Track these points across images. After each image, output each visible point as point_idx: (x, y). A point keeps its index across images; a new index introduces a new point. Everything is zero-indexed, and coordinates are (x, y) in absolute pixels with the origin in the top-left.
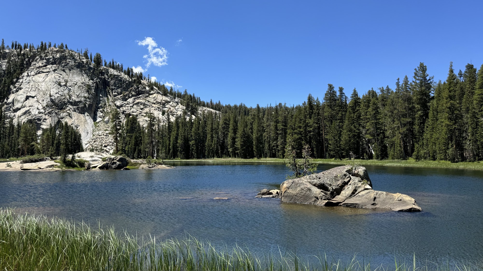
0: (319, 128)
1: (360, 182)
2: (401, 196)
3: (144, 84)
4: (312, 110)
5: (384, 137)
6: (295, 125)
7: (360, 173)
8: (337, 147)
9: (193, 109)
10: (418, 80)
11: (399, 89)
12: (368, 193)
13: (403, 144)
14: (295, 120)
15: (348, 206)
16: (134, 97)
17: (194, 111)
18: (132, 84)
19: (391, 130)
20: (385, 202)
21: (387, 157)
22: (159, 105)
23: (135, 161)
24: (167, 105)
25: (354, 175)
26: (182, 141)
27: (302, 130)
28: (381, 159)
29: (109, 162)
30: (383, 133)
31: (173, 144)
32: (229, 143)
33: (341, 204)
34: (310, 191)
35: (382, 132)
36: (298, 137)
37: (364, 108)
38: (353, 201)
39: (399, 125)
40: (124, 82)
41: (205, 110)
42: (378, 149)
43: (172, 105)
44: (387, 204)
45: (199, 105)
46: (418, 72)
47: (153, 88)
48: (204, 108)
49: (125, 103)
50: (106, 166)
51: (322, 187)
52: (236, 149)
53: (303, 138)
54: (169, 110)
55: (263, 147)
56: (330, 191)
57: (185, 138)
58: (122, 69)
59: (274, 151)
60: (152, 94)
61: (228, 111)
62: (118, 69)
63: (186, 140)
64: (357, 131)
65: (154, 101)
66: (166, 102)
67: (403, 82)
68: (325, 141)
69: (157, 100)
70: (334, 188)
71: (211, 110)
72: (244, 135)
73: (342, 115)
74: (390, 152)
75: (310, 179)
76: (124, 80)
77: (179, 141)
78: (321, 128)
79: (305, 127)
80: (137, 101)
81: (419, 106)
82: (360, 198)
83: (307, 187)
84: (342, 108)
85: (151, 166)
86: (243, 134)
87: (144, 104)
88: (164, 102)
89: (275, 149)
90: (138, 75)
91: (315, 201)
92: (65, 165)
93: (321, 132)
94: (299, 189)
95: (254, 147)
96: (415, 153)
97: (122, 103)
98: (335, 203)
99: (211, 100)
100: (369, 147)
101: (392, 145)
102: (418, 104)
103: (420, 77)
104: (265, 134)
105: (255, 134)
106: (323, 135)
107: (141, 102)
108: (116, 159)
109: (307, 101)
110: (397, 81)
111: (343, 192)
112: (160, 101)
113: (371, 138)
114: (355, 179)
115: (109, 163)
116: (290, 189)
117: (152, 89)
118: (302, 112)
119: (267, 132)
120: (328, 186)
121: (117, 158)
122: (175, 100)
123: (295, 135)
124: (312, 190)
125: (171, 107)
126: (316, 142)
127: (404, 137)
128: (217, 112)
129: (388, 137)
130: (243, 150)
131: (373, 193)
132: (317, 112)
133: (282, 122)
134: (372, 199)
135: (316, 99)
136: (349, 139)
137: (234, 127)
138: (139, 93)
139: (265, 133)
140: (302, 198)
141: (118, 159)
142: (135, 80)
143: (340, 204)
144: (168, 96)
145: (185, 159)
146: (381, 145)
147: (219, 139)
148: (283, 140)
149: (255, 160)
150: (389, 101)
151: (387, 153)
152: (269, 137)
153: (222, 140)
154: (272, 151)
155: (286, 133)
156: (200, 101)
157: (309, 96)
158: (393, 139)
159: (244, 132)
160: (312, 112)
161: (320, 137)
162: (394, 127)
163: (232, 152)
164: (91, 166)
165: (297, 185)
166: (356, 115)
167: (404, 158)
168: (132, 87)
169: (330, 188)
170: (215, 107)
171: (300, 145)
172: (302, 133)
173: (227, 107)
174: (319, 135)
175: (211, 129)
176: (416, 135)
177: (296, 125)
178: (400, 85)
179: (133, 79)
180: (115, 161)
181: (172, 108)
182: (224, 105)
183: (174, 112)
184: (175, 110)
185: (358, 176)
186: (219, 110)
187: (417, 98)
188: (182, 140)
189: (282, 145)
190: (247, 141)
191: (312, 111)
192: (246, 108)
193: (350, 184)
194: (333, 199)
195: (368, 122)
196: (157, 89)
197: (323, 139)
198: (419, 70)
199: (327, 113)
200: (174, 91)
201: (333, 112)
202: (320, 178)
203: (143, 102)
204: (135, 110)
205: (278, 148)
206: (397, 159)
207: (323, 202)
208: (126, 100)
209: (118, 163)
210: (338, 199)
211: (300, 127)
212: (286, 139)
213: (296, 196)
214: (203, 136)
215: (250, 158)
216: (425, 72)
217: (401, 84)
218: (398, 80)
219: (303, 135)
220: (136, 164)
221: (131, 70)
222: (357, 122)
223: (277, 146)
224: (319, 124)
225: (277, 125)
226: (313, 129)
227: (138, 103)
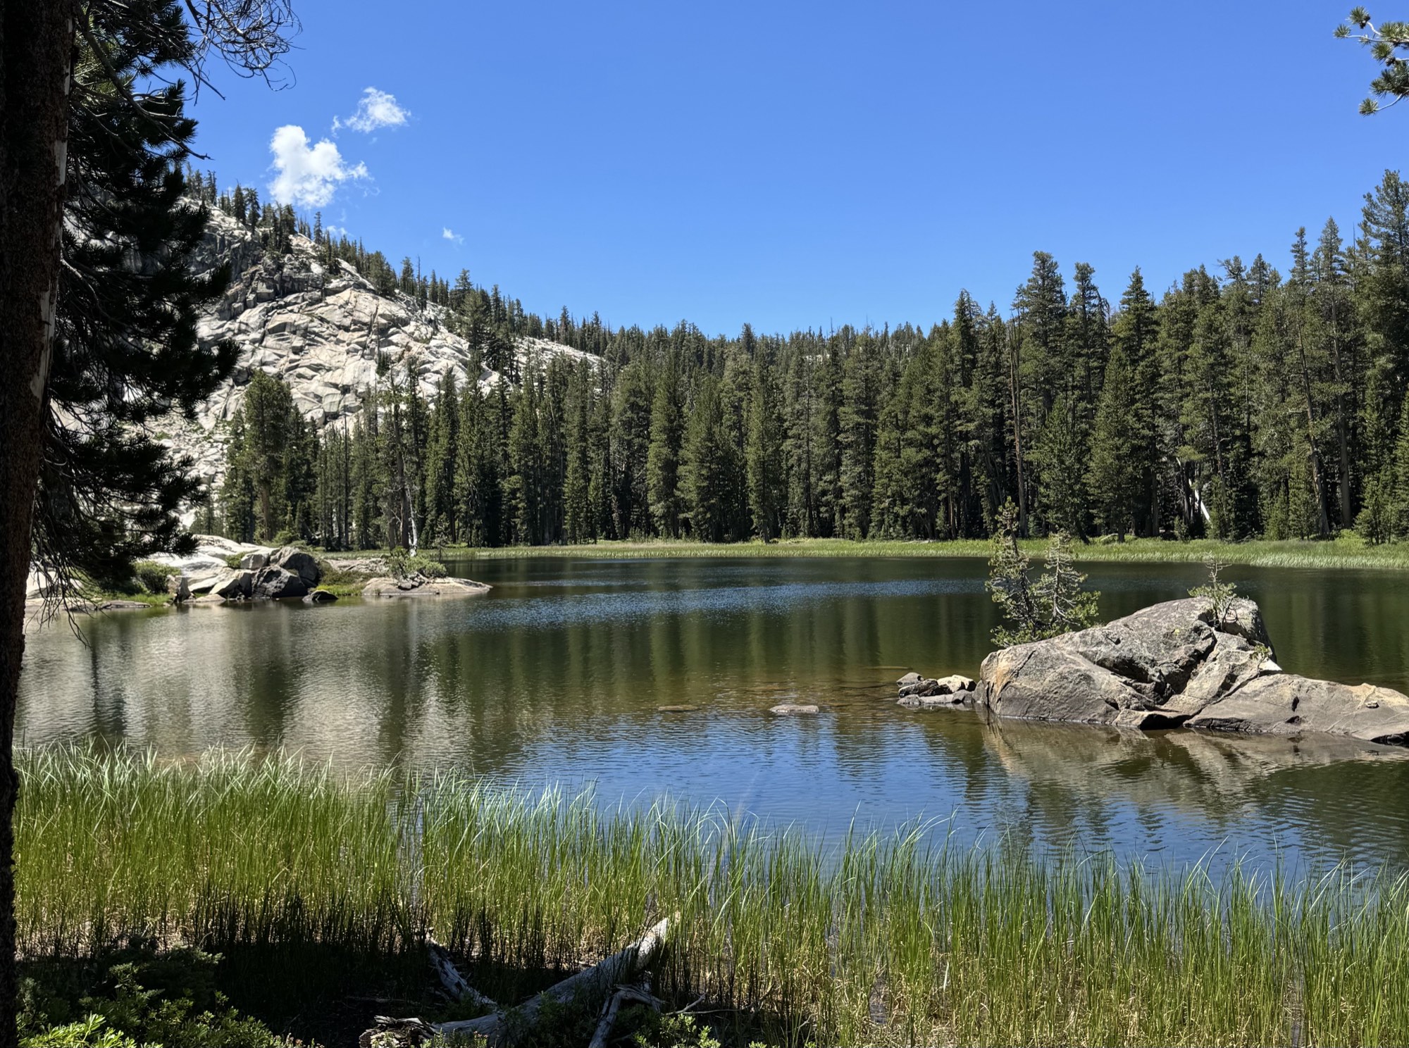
0: (999, 421)
1: (1245, 649)
2: (1377, 694)
3: (302, 251)
4: (974, 354)
5: (1249, 453)
6: (906, 413)
7: (1243, 621)
8: (1073, 495)
9: (500, 347)
10: (1376, 236)
11: (1303, 271)
12: (1272, 685)
13: (1321, 478)
14: (907, 390)
15: (1211, 727)
16: (266, 304)
17: (500, 356)
18: (256, 253)
19: (1274, 425)
20: (1329, 713)
21: (1261, 529)
22: (362, 333)
23: (345, 567)
24: (397, 333)
25: (1224, 628)
26: (471, 478)
27: (933, 430)
28: (1238, 539)
29: (252, 569)
30: (1245, 438)
31: (439, 491)
32: (652, 481)
33: (1192, 721)
34: (1089, 684)
35: (1238, 432)
36: (920, 457)
37: (1172, 341)
38: (1228, 713)
39: (1306, 406)
40: (224, 246)
41: (543, 350)
42: (1227, 501)
43: (417, 334)
44: (1333, 718)
45: (518, 332)
46: (1375, 206)
47: (336, 266)
48: (540, 344)
49: (232, 327)
50: (243, 585)
51: (1127, 668)
52: (680, 505)
53: (938, 461)
54: (403, 353)
55: (785, 497)
56: (1152, 681)
57: (481, 467)
58: (214, 191)
59: (827, 511)
60: (335, 291)
61: (630, 353)
62: (198, 191)
63: (488, 475)
64: (1146, 432)
65: (345, 317)
66: (393, 320)
67: (1319, 244)
68: (1023, 470)
69: (356, 314)
70: (1165, 673)
71: (568, 350)
72: (711, 452)
73: (1088, 369)
74: (1272, 510)
75: (1085, 643)
76: (223, 236)
77: (457, 479)
78: (1008, 422)
79: (948, 417)
80: (277, 319)
81: (1380, 337)
82: (1248, 703)
83: (1078, 671)
84: (1086, 346)
85: (408, 584)
86: (708, 447)
87: (306, 333)
88: (384, 321)
89: (827, 504)
90: (278, 216)
91: (1108, 712)
92: (97, 589)
93: (1009, 437)
94: (1051, 676)
95: (753, 496)
96: (1364, 514)
97: (218, 328)
98: (1171, 719)
99: (565, 310)
100: (1189, 492)
101: (1278, 483)
102: (1377, 328)
103: (1387, 226)
104: (788, 445)
105: (753, 449)
106: (1017, 448)
107: (292, 325)
108: (276, 561)
109: (952, 318)
110: (1296, 240)
111: (1191, 684)
112: (367, 320)
113: (1197, 457)
114: (1229, 642)
115: (254, 574)
116: (1021, 677)
117: (335, 271)
118: (934, 359)
119: (798, 437)
120: (1147, 666)
121: (280, 557)
122: (425, 313)
123: (908, 450)
124: (1094, 678)
125: (412, 344)
126: (988, 476)
127: (1325, 454)
128: (592, 358)
129: (1262, 454)
130: (709, 509)
131: (1289, 686)
132: (992, 359)
133: (859, 400)
134: (1288, 704)
135: (985, 310)
136: (1117, 462)
137: (671, 421)
138: (282, 287)
139: (789, 442)
140: (1065, 706)
141: (286, 559)
142: (266, 237)
143: (1187, 722)
144: (396, 298)
145: (484, 545)
146: (1237, 486)
147: (614, 468)
148: (859, 469)
149: (755, 547)
150: (1267, 318)
151: (1257, 515)
152: (805, 456)
153: (623, 472)
154: (819, 512)
155: (871, 442)
156: (521, 315)
157: (962, 300)
158: (1283, 462)
159: (711, 440)
160: (974, 362)
161: (1003, 457)
162: (1285, 417)
163: (663, 517)
164: (192, 588)
165: (1045, 663)
166: (1143, 373)
167: (1323, 530)
168: (254, 264)
169: (1151, 671)
170: (582, 338)
171: (927, 489)
172: (936, 442)
173: (629, 338)
174: (1000, 445)
175: (581, 428)
176: (1366, 447)
177: (913, 412)
178: (1307, 254)
179: (260, 231)
180: (275, 567)
181: (416, 348)
182: (616, 330)
183: (424, 363)
184: (427, 352)
185: (1236, 630)
186: (597, 351)
187: (1373, 305)
188: (471, 474)
189: (856, 488)
190: (722, 473)
191: (971, 357)
192: (700, 339)
193: (1215, 659)
194: (1163, 707)
195: (1188, 395)
196: (351, 268)
197: (1013, 465)
198: (1382, 199)
199: (1029, 364)
200: (419, 277)
201: (1052, 361)
202: (1118, 642)
203: (301, 322)
204: (269, 355)
205: (841, 501)
206: (1296, 535)
207: (1136, 718)
208: (234, 316)
209: (286, 574)
210: (1178, 705)
211: (928, 420)
212: (872, 466)
213: (1042, 698)
214: (552, 459)
215: (734, 540)
216: (1403, 208)
217: (1312, 253)
218: (1301, 234)
219: (939, 450)
220: (348, 577)
221: (247, 195)
222: (1146, 396)
223: (839, 493)
224: (1001, 405)
225: (835, 410)
226: (979, 428)
227: (282, 327)
